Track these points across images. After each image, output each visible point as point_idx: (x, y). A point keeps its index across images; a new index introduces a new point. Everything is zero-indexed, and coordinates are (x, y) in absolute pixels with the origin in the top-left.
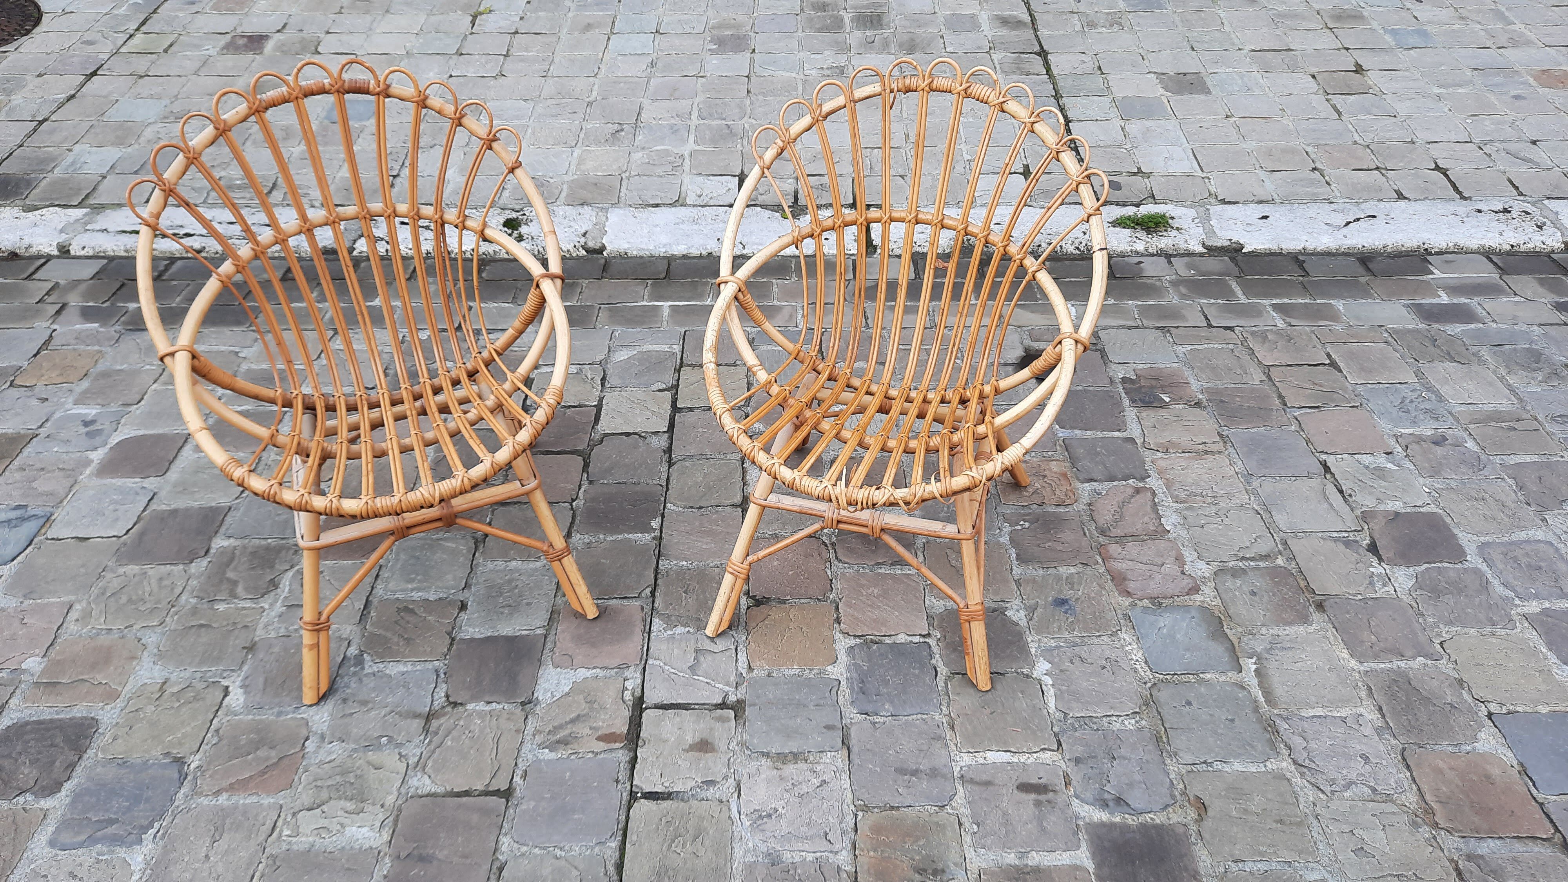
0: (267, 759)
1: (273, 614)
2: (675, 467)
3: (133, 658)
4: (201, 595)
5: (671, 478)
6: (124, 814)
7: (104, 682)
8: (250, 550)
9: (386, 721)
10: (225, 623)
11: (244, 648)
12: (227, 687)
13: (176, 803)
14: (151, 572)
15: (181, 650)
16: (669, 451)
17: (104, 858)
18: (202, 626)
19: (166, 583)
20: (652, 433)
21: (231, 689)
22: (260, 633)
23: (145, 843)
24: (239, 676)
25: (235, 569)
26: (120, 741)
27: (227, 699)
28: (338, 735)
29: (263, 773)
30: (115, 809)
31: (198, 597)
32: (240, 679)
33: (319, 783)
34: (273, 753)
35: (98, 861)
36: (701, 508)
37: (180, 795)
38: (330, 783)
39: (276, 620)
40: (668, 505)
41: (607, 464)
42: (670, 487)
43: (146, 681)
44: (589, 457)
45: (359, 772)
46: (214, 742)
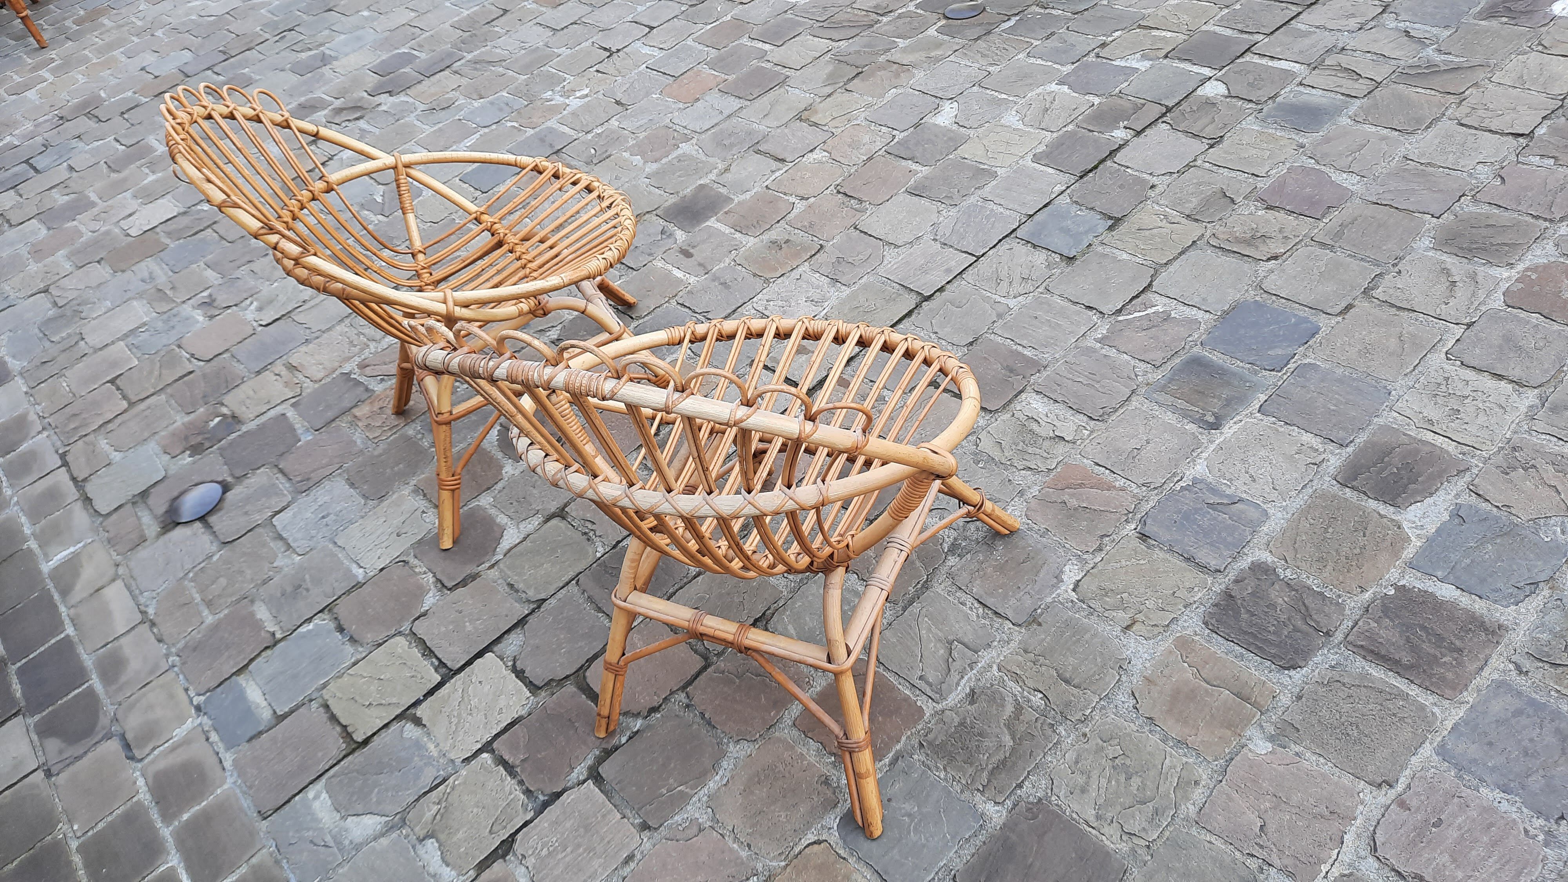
0: (1072, 496)
1: (994, 653)
2: (543, 596)
3: (1148, 680)
4: (1049, 732)
5: (561, 585)
6: (1201, 509)
7: (1186, 664)
8: (971, 770)
9: (970, 477)
10: (1044, 668)
11: (1040, 624)
12: (1074, 590)
13: (1157, 498)
14: (1090, 814)
15: (1099, 660)
16: (521, 622)
17: (1225, 481)
18: (1067, 682)
19: (1081, 780)
20: (502, 659)
21: (1071, 587)
22: (1019, 635)
23: (1191, 477)
24: (1059, 595)
25: (1000, 746)
26: (1187, 585)
27: (1078, 578)
28: (1011, 487)
29: (1081, 485)
30: (1209, 516)
31: (1054, 731)
32: (1059, 591)
33: (1045, 455)
34: (1066, 498)
35: (1230, 480)
36: (585, 533)
37: (1152, 504)
38: (1038, 451)
39: (996, 643)
40: (598, 555)
41: (580, 644)
42: (575, 574)
43: (1145, 642)
44: (581, 668)
45: (1014, 447)
46: (1107, 539)
